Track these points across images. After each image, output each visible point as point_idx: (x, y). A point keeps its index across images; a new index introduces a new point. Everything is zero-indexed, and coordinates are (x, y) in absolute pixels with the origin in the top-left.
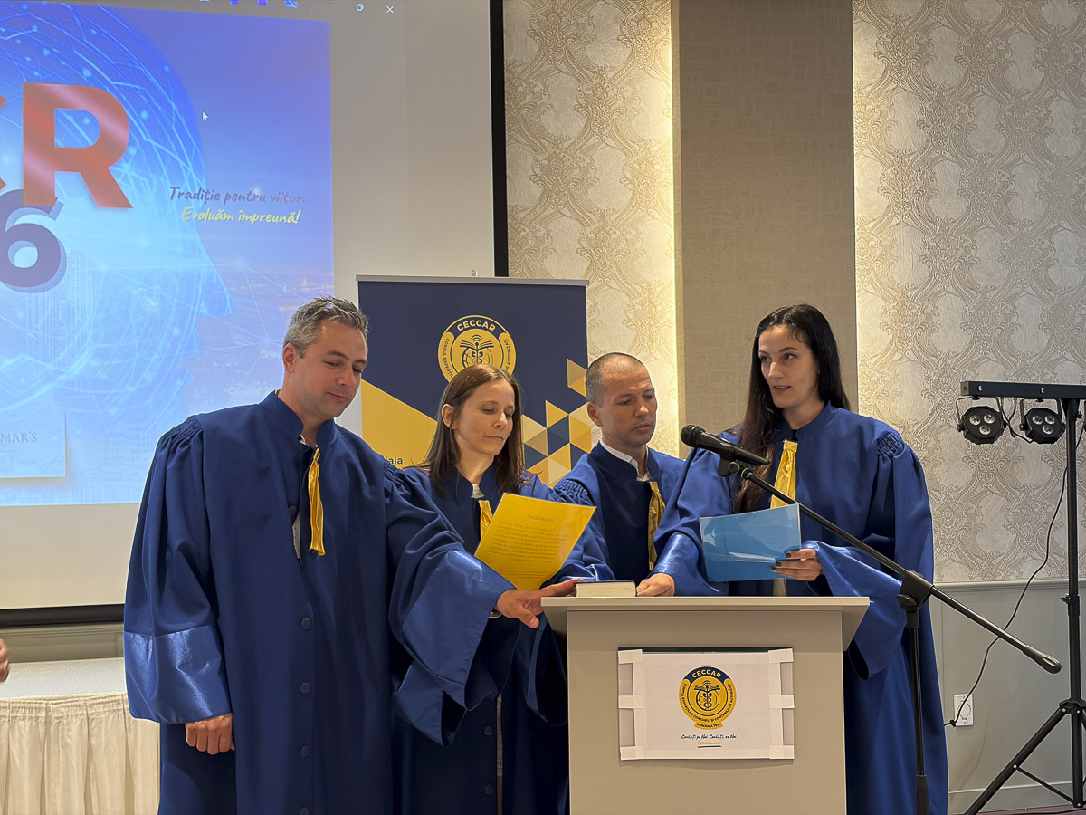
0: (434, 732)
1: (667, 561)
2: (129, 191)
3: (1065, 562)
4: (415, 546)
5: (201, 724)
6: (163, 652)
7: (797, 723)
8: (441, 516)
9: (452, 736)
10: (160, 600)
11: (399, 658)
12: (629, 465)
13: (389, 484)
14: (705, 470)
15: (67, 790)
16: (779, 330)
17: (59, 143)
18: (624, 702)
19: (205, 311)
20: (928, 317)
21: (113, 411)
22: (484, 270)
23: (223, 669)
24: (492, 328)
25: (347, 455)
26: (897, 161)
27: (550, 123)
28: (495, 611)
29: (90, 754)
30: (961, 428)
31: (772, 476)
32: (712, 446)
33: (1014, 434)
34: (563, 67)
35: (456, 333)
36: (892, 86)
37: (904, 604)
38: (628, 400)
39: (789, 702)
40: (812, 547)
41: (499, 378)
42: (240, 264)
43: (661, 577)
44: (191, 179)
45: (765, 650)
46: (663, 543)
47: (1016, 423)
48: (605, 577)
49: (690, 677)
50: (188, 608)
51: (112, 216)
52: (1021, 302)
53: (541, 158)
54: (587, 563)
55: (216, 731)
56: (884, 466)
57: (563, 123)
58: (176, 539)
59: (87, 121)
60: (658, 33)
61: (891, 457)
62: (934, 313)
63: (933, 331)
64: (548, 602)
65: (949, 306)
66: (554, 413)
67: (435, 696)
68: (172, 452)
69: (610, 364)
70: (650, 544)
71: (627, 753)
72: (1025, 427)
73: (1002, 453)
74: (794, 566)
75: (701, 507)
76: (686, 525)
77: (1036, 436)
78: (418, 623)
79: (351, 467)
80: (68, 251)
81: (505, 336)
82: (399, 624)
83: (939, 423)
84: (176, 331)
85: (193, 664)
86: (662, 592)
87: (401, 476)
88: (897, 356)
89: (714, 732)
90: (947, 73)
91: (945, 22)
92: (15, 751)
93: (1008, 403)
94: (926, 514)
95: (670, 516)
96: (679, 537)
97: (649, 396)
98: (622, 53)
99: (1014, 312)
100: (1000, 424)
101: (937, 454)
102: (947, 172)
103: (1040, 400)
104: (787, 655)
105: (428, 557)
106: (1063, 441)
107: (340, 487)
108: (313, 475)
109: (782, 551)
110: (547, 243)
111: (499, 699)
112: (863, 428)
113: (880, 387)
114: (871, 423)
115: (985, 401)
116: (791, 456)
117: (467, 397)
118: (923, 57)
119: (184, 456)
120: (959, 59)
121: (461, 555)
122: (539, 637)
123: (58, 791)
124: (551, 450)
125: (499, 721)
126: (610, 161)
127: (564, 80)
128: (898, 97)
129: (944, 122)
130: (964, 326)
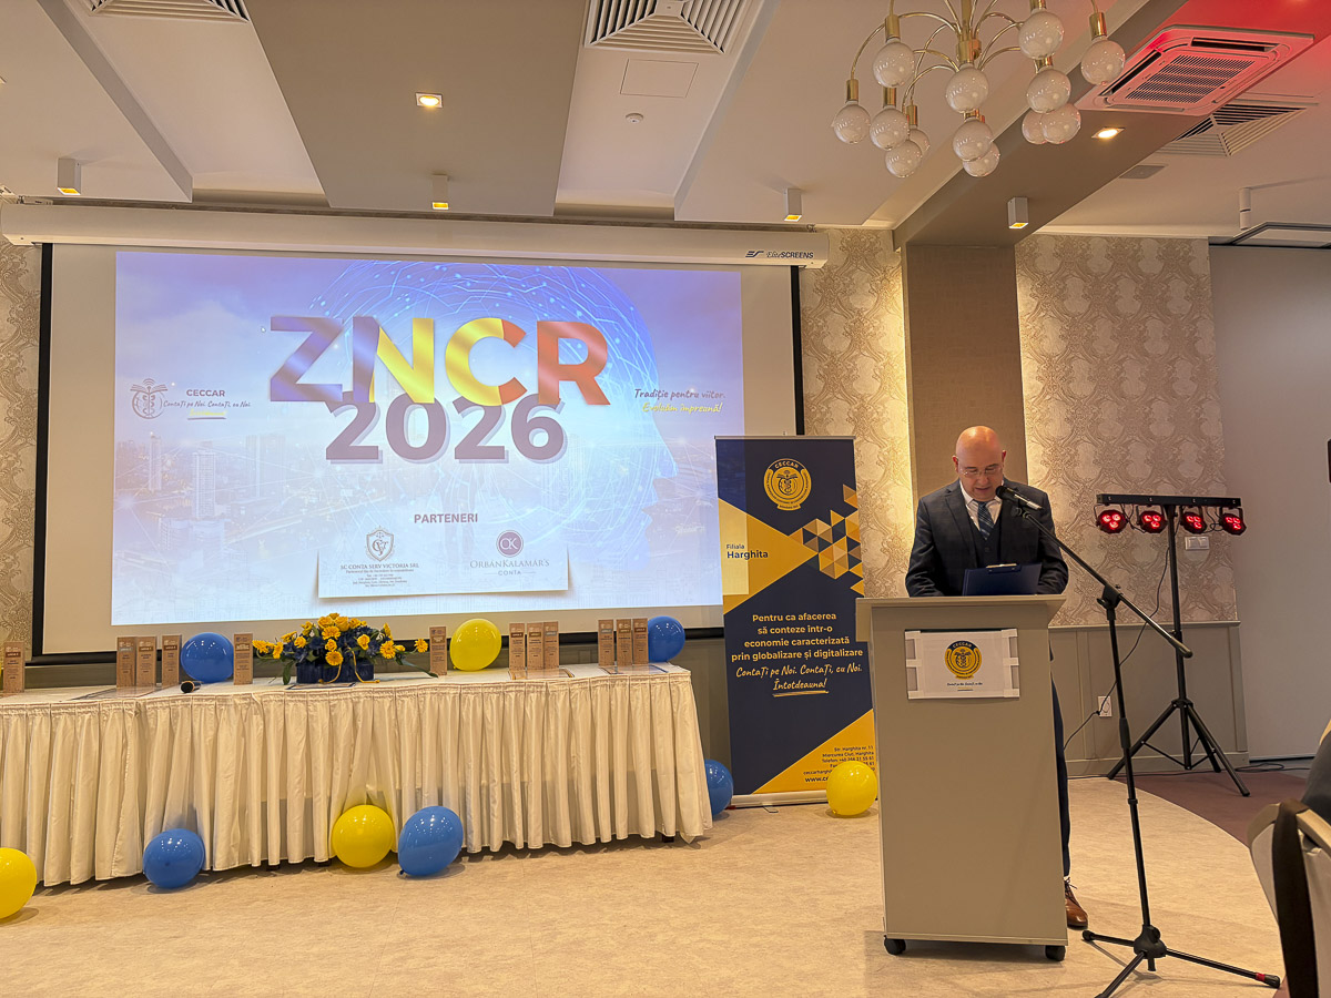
2: (608, 393)
3: (1170, 612)
17: (561, 362)
19: (659, 474)
20: (1072, 457)
22: (790, 432)
24: (796, 466)
26: (1048, 360)
27: (828, 343)
30: (1098, 524)
33: (1132, 527)
34: (836, 310)
35: (775, 470)
36: (1042, 314)
44: (648, 384)
47: (1134, 521)
49: (951, 647)
51: (598, 411)
52: (1132, 446)
53: (823, 364)
57: (837, 343)
59: (579, 345)
60: (894, 286)
62: (1076, 454)
63: (1075, 465)
65: (1085, 450)
66: (836, 518)
72: (1140, 523)
73: (1124, 542)
77: (1147, 528)
80: (568, 434)
81: (804, 471)
83: (1082, 523)
84: (640, 488)
88: (1053, 481)
89: (968, 681)
90: (1078, 306)
91: (1075, 274)
93: (1128, 509)
98: (872, 301)
99: (1128, 452)
100: (1124, 521)
102: (1081, 366)
103: (1149, 506)
104: (1014, 633)
106: (1166, 530)
110: (828, 415)
115: (1112, 507)
118: (1062, 296)
120: (1085, 297)
124: (836, 540)
126: (866, 365)
127: (836, 318)
128: (1047, 321)
129: (1076, 335)
130: (1096, 462)
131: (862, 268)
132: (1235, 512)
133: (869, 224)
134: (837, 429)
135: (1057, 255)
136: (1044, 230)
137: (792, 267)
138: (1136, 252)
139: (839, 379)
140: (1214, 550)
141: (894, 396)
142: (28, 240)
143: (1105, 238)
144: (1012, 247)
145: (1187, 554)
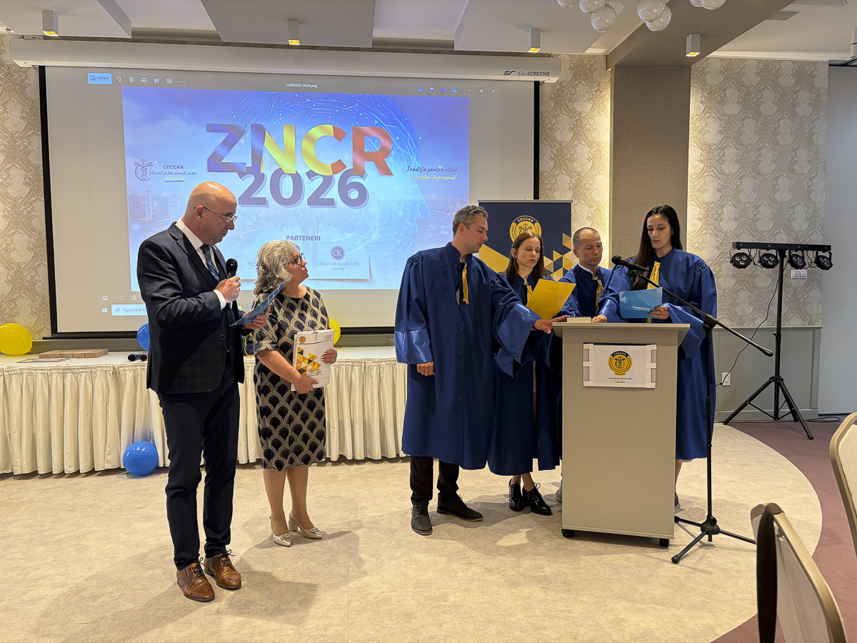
0: (510, 373)
1: (604, 310)
2: (392, 169)
3: (775, 319)
4: (503, 302)
5: (422, 365)
6: (409, 338)
7: (657, 375)
8: (513, 291)
9: (517, 375)
10: (408, 319)
11: (496, 345)
12: (590, 273)
13: (493, 278)
14: (621, 274)
15: (372, 392)
16: (657, 216)
17: (366, 150)
18: (585, 364)
19: (420, 216)
20: (719, 215)
21: (386, 254)
22: (528, 196)
23: (431, 345)
24: (532, 221)
25: (477, 267)
26: (708, 148)
27: (558, 136)
28: (534, 328)
29: (380, 379)
30: (731, 262)
31: (649, 275)
32: (625, 264)
33: (755, 264)
34: (564, 112)
35: (517, 223)
36: (707, 115)
37: (705, 328)
38: (591, 247)
39: (654, 366)
40: (666, 305)
41: (533, 236)
42: (433, 197)
43: (602, 316)
44: (415, 164)
45: (645, 345)
46: (602, 304)
47: (756, 260)
48: (577, 315)
49: (613, 355)
50: (418, 322)
51: (387, 178)
52: (761, 209)
53: (554, 150)
54: (571, 311)
55: (428, 367)
56: (698, 274)
57: (564, 136)
58: (414, 296)
59: (376, 141)
60: (605, 96)
61: (700, 270)
62: (722, 213)
63: (721, 221)
64: (555, 324)
65: (729, 211)
66: (556, 255)
67: (510, 359)
68: (412, 265)
69: (583, 232)
70: (597, 305)
71: (586, 384)
72: (760, 261)
73: (749, 273)
74: (658, 313)
75: (619, 289)
76: (612, 296)
77: (765, 265)
78: (504, 331)
79: (479, 271)
80: (369, 192)
81: (537, 224)
82: (496, 332)
83: (721, 260)
84: (409, 223)
85: (418, 343)
86: (603, 321)
87: (498, 275)
88: (704, 232)
89: (622, 377)
90: (733, 109)
91: (733, 86)
92: (353, 378)
93: (753, 252)
94: (715, 294)
95: (605, 293)
96: (609, 301)
97: (599, 246)
98: (589, 106)
99: (758, 213)
100: (749, 260)
101: (720, 273)
102: (731, 152)
103: (768, 250)
104: (654, 347)
105: (508, 306)
106: (778, 267)
107: (474, 279)
108: (464, 274)
109: (653, 306)
110: (556, 185)
111: (534, 363)
112: (689, 258)
113: (696, 245)
114: (693, 256)
115: (742, 251)
116: (658, 267)
117: (520, 245)
118: (722, 102)
119: (416, 266)
120: (739, 103)
121: (521, 306)
122: (551, 338)
123: (369, 393)
124: (555, 270)
125: (534, 372)
126: (583, 151)
127: (564, 118)
128: (710, 120)
129: (730, 130)
130: (735, 219)
131: (583, 82)
132: (827, 254)
133: (590, 51)
134: (560, 196)
135: (721, 73)
136: (715, 54)
137: (535, 82)
138: (777, 70)
139: (564, 159)
140: (810, 280)
141: (601, 172)
142: (29, 64)
143: (756, 60)
144: (689, 67)
145: (791, 281)
